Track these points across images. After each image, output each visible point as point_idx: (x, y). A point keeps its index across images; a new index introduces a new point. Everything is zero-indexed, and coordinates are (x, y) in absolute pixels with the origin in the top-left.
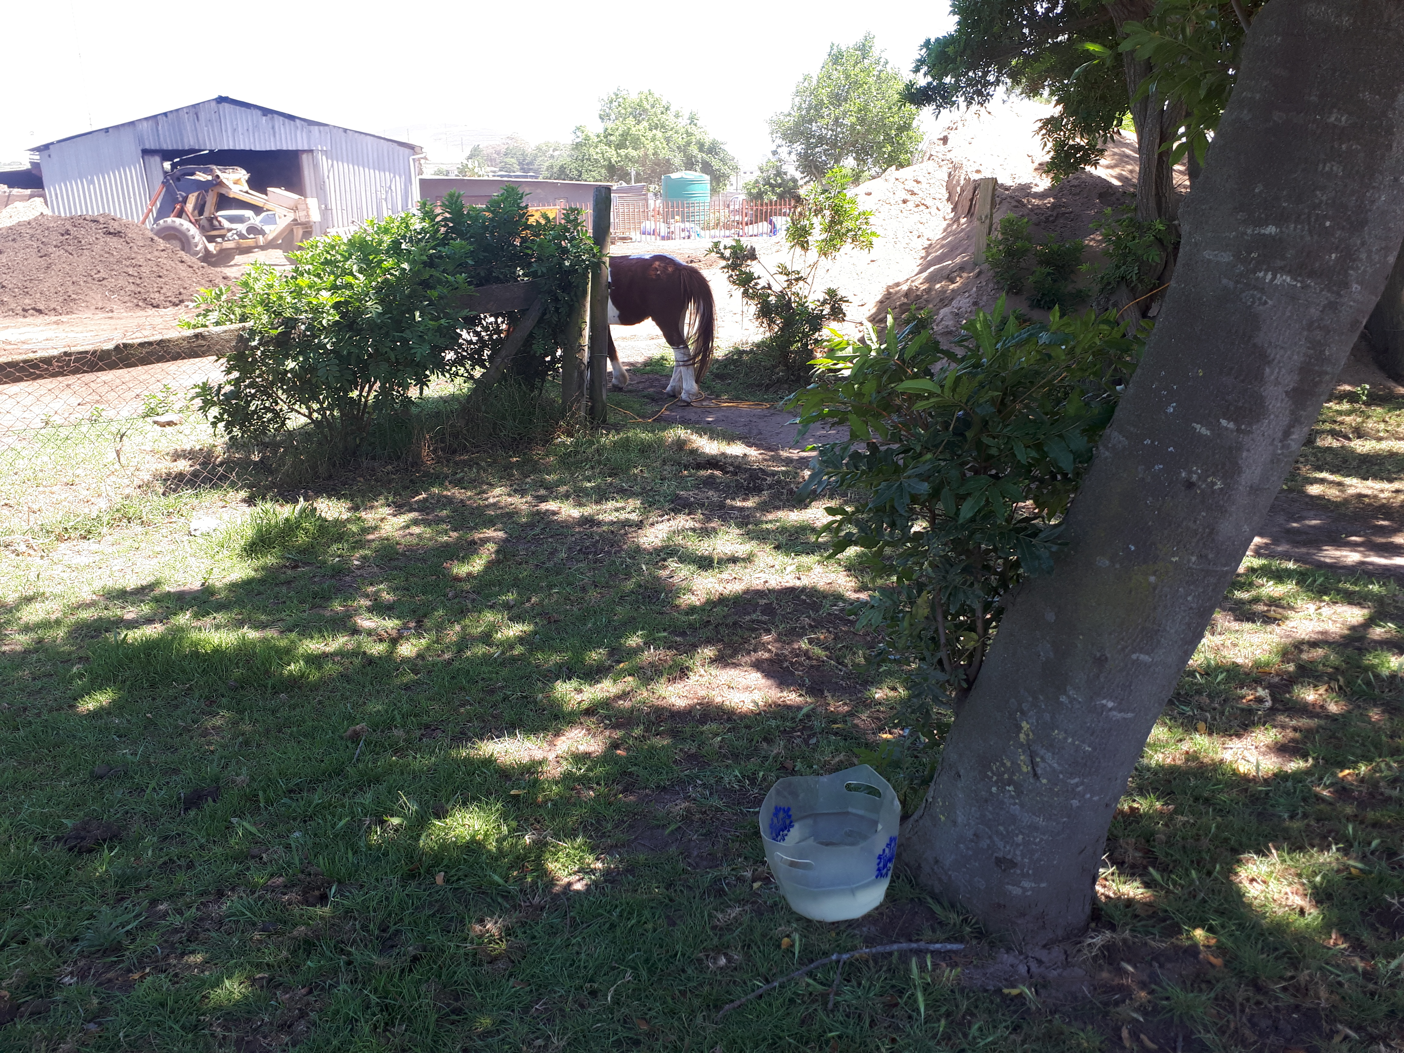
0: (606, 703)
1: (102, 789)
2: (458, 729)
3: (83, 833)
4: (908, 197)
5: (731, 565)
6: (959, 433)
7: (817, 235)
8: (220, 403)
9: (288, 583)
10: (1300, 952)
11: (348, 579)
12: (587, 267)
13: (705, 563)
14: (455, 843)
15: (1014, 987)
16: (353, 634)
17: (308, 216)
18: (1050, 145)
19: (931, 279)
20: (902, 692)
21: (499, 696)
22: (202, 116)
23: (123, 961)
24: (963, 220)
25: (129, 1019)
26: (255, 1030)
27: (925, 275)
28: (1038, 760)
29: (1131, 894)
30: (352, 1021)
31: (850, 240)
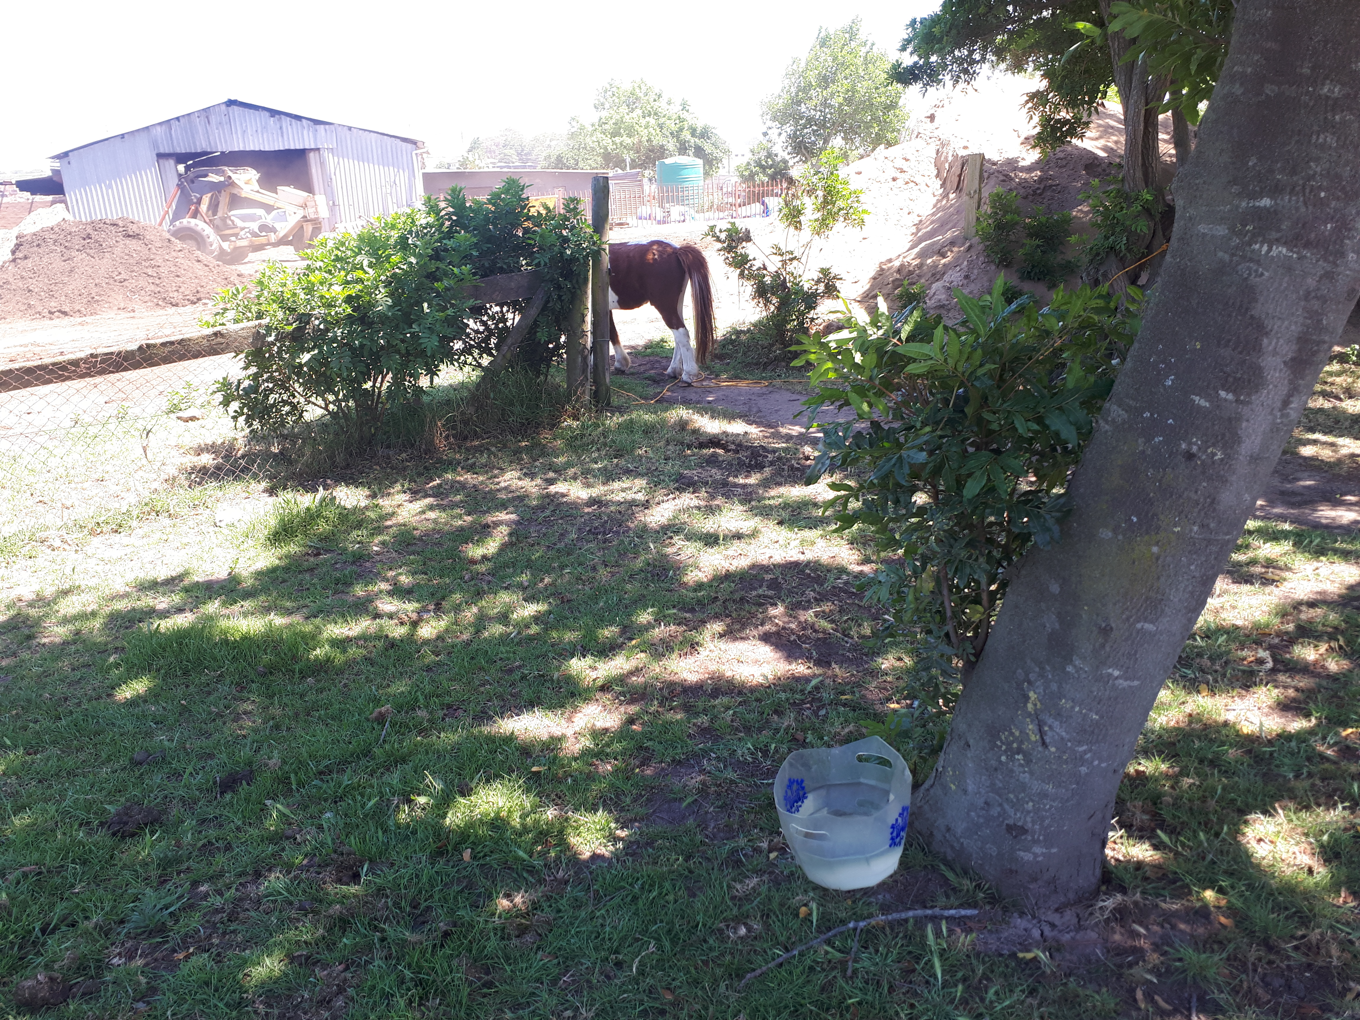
0: (621, 680)
1: (142, 774)
2: (479, 708)
3: (125, 819)
4: (898, 175)
5: (736, 542)
6: (959, 409)
7: (810, 214)
8: (239, 397)
9: (311, 570)
10: (1311, 911)
11: (368, 564)
12: (588, 254)
13: (711, 540)
14: (481, 820)
15: (1028, 951)
16: (375, 618)
17: (317, 212)
18: (1036, 119)
19: (923, 255)
20: (908, 661)
21: (517, 675)
22: (213, 119)
23: (167, 942)
24: (952, 196)
25: (175, 998)
26: (296, 1006)
27: (916, 250)
28: (1046, 728)
29: (1141, 857)
30: (388, 996)
31: (842, 219)
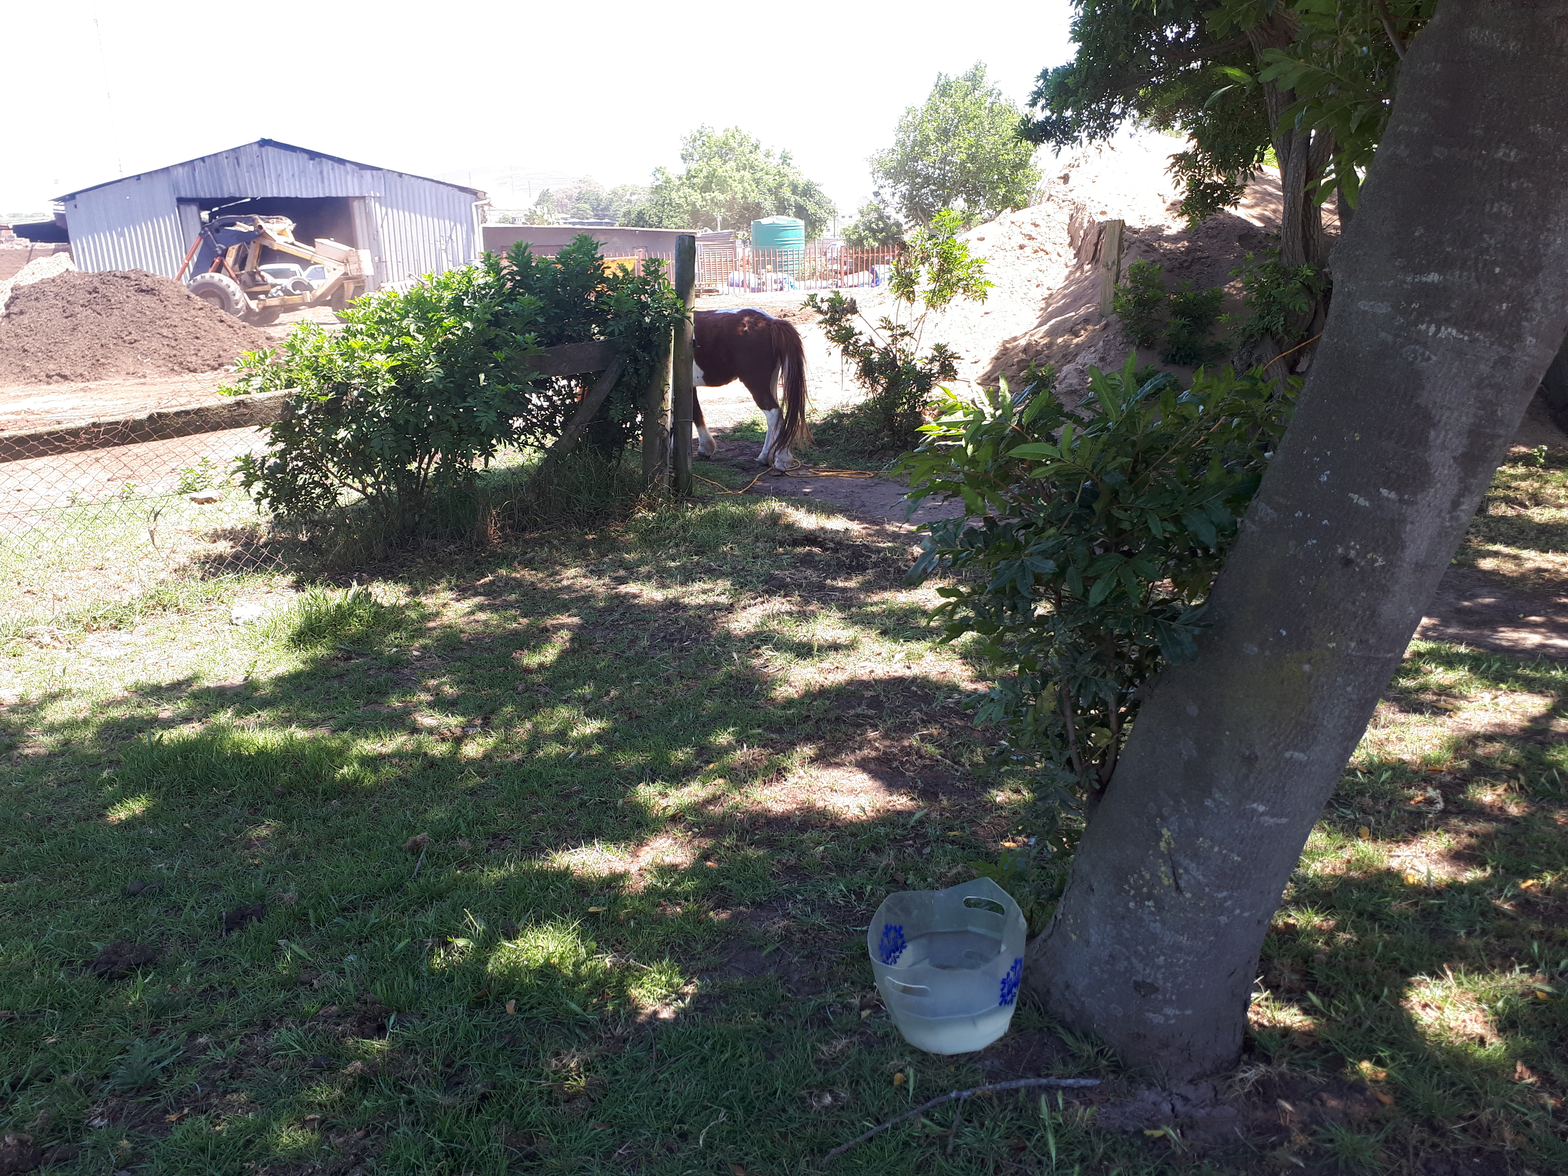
0: (696, 809)
1: (135, 907)
2: (529, 839)
3: (114, 958)
4: (1026, 242)
5: (833, 653)
6: (1086, 505)
7: (924, 285)
8: (264, 477)
9: (340, 676)
10: (1481, 1087)
11: (406, 671)
12: (670, 323)
13: (803, 651)
14: (527, 967)
15: (1157, 1128)
16: (412, 733)
17: (360, 269)
18: (1184, 183)
19: (1052, 333)
20: (1026, 794)
21: (575, 801)
22: (243, 161)
23: (158, 1101)
24: (1087, 267)
25: (165, 1166)
27: (1045, 328)
28: (1181, 871)
29: (1288, 1022)
30: (414, 1168)
31: (961, 291)
